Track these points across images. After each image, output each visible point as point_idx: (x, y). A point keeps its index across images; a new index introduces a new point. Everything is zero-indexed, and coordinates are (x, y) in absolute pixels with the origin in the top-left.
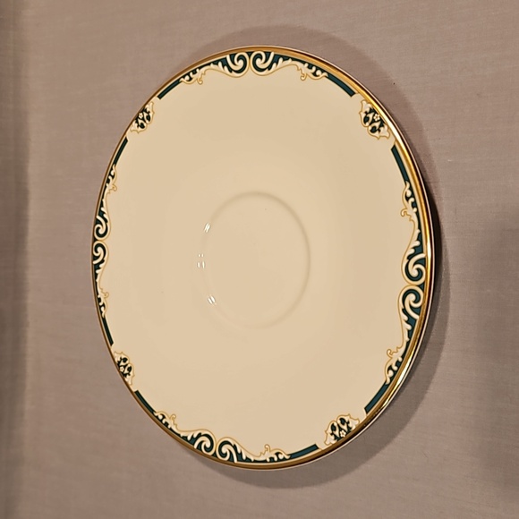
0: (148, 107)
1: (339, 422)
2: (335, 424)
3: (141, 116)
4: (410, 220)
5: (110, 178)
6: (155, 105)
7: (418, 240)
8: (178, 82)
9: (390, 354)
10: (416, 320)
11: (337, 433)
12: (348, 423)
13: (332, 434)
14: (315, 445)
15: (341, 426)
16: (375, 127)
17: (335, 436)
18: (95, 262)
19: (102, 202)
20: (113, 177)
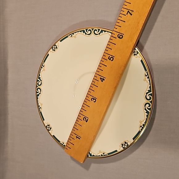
0: (56, 44)
1: (124, 143)
2: (123, 144)
3: (54, 47)
4: (147, 82)
5: (42, 66)
6: (59, 44)
7: (149, 88)
8: (67, 37)
9: (141, 122)
10: (149, 112)
11: (124, 146)
12: (127, 143)
13: (122, 147)
14: (116, 150)
15: (125, 144)
16: (135, 54)
17: (123, 147)
18: (37, 94)
19: (39, 74)
20: (44, 66)
